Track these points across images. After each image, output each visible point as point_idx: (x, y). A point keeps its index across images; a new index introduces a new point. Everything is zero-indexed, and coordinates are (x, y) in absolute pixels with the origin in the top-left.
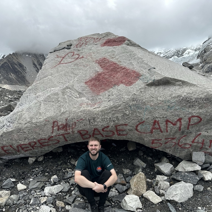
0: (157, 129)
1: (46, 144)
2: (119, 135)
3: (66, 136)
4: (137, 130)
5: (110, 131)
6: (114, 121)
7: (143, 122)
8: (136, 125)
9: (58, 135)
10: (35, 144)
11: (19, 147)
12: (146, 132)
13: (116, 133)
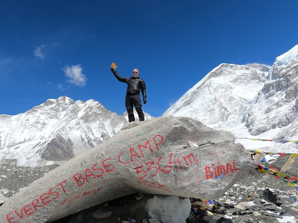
0: (135, 155)
1: (47, 200)
2: (108, 171)
3: (64, 184)
4: (120, 161)
5: (99, 169)
6: (100, 158)
7: (122, 153)
8: (118, 157)
9: (57, 186)
10: (37, 203)
11: (23, 210)
12: (127, 161)
13: (104, 169)
